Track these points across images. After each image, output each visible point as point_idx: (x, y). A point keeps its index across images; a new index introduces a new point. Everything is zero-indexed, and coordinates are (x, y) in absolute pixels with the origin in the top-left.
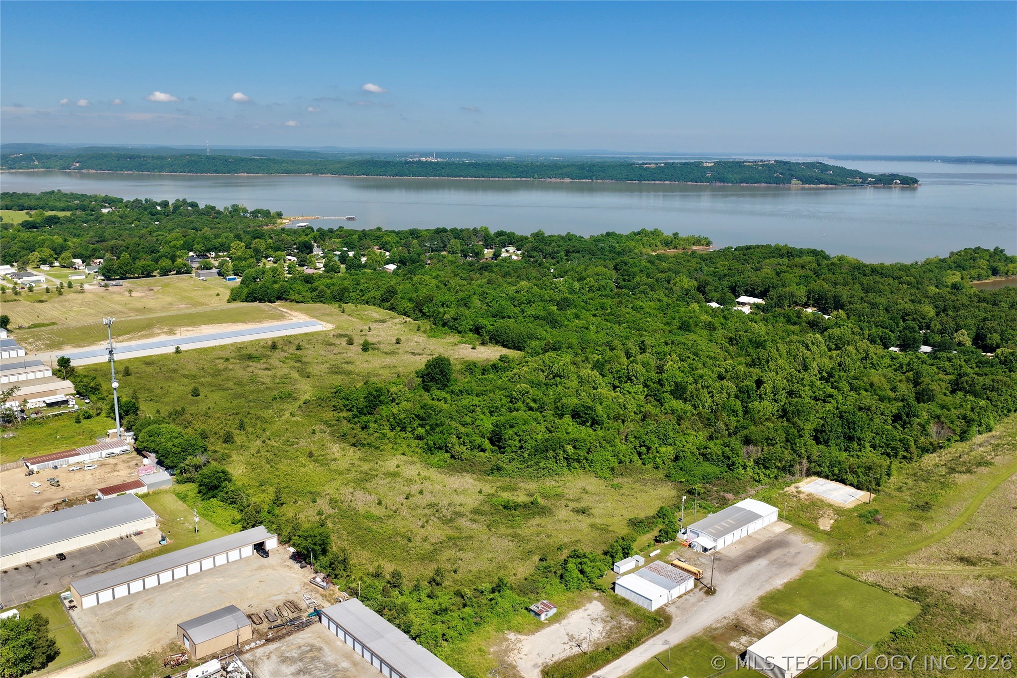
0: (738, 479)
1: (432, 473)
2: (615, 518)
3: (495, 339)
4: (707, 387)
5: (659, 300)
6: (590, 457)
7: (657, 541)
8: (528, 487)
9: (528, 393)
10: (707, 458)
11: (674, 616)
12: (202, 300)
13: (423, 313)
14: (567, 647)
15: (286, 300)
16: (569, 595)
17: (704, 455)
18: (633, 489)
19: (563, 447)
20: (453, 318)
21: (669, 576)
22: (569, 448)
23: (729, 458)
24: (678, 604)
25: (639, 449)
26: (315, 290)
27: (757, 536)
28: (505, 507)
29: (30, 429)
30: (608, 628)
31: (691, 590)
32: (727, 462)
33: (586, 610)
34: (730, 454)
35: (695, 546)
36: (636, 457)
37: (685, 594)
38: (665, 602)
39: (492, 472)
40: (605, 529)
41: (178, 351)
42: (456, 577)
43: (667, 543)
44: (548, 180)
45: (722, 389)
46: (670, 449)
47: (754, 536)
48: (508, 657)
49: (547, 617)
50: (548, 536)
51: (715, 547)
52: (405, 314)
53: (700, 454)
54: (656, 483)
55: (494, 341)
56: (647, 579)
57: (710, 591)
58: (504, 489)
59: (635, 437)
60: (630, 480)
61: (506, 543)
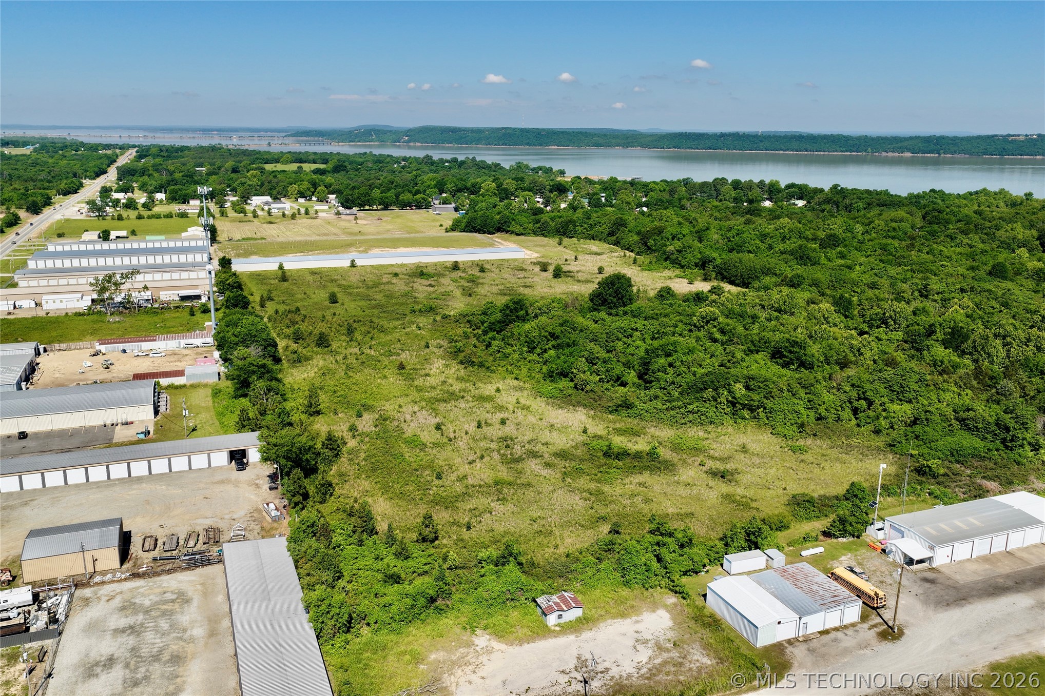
0: (1018, 463)
1: (539, 404)
2: (771, 492)
3: (722, 274)
4: (1004, 337)
5: (971, 247)
6: (769, 404)
7: (827, 534)
8: (658, 433)
9: (715, 319)
10: (966, 425)
11: (796, 664)
12: (422, 229)
13: (648, 247)
14: (563, 679)
15: (507, 232)
16: (624, 592)
17: (962, 421)
18: (823, 455)
19: (729, 385)
20: (677, 251)
21: (811, 591)
22: (739, 389)
23: (1007, 429)
24: (814, 644)
25: (856, 404)
26: (538, 221)
27: (1025, 555)
28: (607, 454)
29: (144, 317)
30: (658, 661)
31: (853, 625)
32: (1003, 436)
33: (637, 622)
34: (1011, 424)
35: (891, 551)
36: (847, 414)
37: (836, 629)
38: (791, 635)
39: (616, 409)
40: (744, 504)
41: (353, 265)
42: (466, 535)
43: (844, 540)
44: (884, 154)
45: (1029, 340)
46: (907, 407)
47: (1019, 554)
48: (450, 675)
49: (562, 621)
50: (647, 501)
51: (930, 559)
52: (628, 249)
53: (957, 419)
54: (866, 452)
55: (719, 277)
56: (768, 590)
57: (890, 633)
58: (620, 432)
59: (853, 385)
60: (825, 444)
61: (577, 502)
